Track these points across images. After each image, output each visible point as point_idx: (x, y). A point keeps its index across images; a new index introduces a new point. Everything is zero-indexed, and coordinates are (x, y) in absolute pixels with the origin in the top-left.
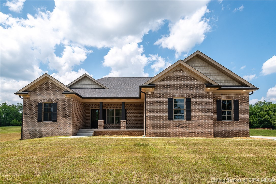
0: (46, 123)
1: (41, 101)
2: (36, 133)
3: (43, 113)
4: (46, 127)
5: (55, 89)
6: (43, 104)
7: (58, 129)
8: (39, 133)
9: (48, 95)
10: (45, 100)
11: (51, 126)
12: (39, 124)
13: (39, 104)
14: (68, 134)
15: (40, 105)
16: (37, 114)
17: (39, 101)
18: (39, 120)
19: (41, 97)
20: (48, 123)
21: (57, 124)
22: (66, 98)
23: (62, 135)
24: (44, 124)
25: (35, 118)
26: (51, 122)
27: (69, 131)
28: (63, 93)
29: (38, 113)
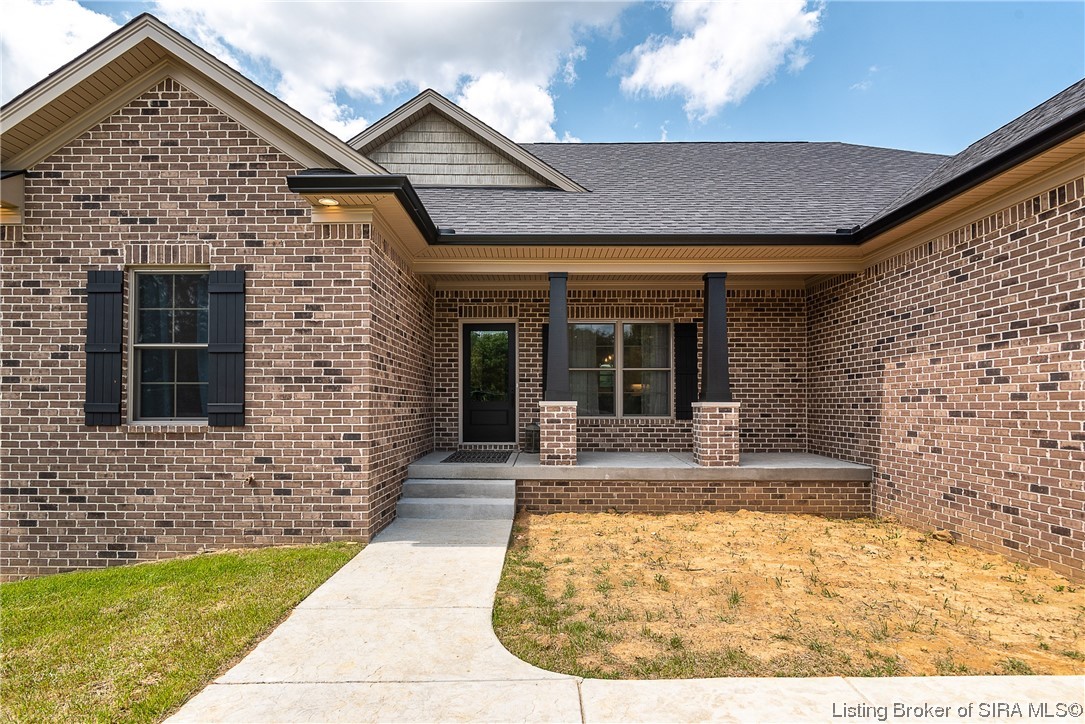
0: (158, 436)
1: (114, 252)
2: (77, 514)
3: (130, 354)
4: (152, 468)
5: (226, 159)
6: (131, 280)
7: (252, 482)
8: (101, 515)
9: (167, 206)
10: (144, 249)
11: (202, 459)
12: (103, 444)
13: (94, 276)
14: (337, 524)
15: (102, 289)
16: (81, 363)
17: (92, 255)
18: (102, 411)
19: (114, 225)
20: (171, 435)
21: (249, 445)
22: (318, 225)
23: (288, 532)
24: (142, 444)
25: (68, 396)
26: (201, 424)
27: (346, 501)
28: (295, 184)
29: (91, 354)
